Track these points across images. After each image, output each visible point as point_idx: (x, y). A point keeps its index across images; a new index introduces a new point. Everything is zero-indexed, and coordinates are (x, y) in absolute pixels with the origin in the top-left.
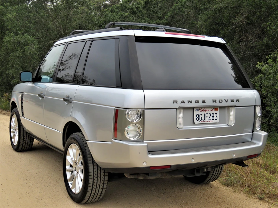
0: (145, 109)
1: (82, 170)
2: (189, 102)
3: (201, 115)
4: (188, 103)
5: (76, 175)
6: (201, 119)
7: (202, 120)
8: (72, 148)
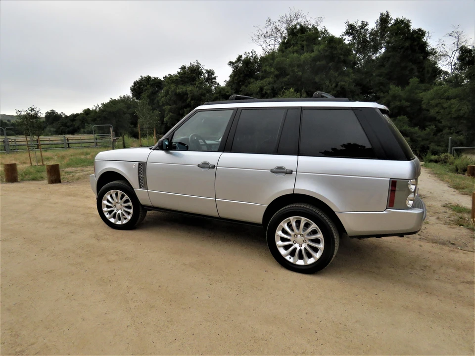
5: (299, 248)
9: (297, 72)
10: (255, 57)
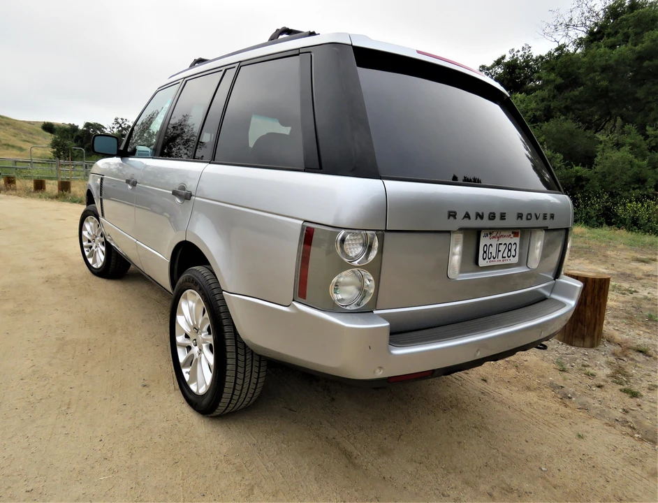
0: (386, 231)
1: (211, 345)
2: (478, 217)
3: (490, 247)
4: (476, 219)
5: (197, 356)
6: (490, 257)
7: (492, 259)
8: (186, 298)
9: (599, 81)
10: (528, 56)
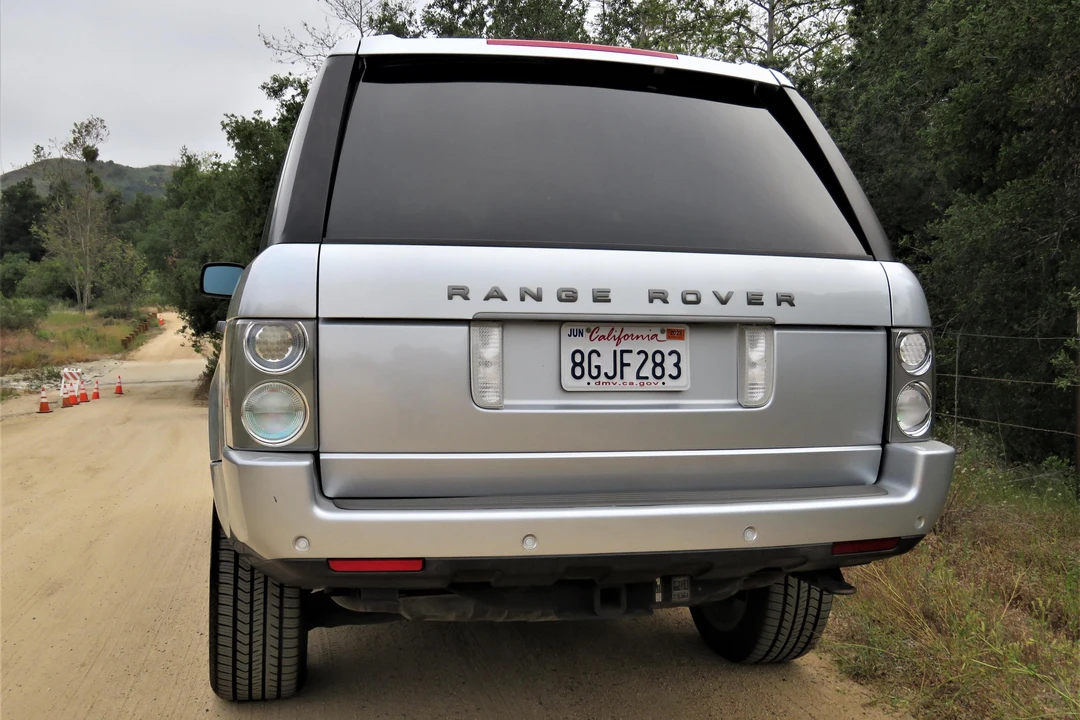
0: (320, 319)
2: (528, 298)
3: (594, 356)
4: (523, 299)
6: (594, 373)
7: (602, 378)
